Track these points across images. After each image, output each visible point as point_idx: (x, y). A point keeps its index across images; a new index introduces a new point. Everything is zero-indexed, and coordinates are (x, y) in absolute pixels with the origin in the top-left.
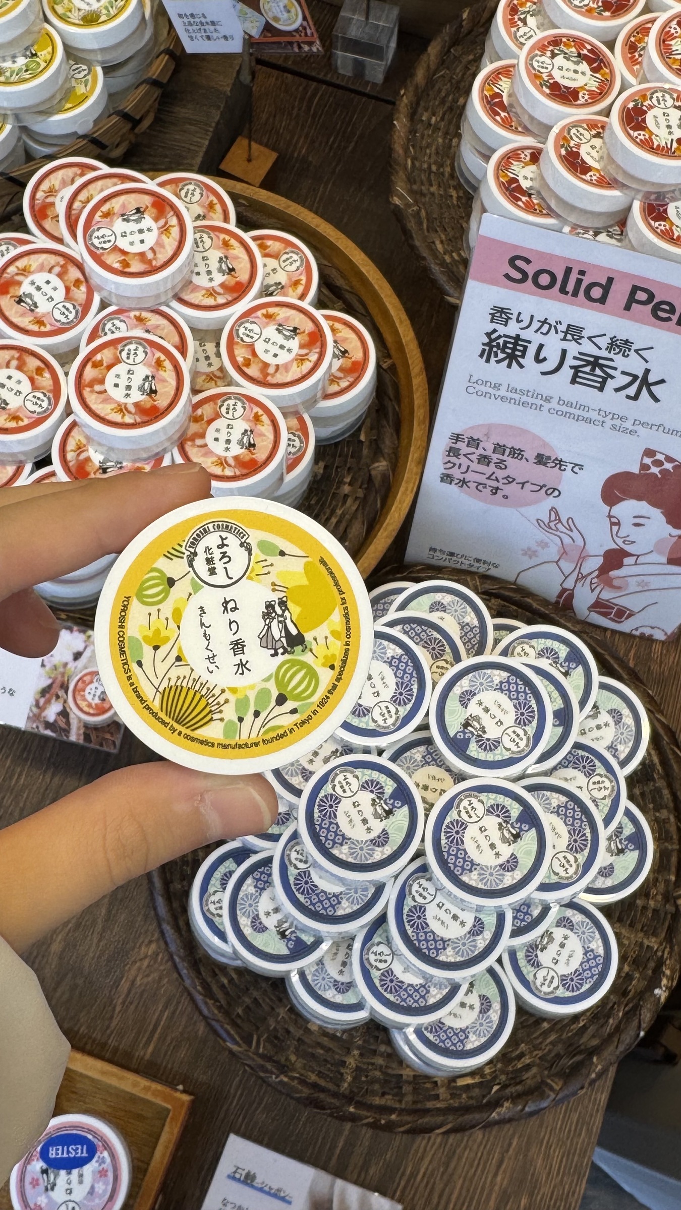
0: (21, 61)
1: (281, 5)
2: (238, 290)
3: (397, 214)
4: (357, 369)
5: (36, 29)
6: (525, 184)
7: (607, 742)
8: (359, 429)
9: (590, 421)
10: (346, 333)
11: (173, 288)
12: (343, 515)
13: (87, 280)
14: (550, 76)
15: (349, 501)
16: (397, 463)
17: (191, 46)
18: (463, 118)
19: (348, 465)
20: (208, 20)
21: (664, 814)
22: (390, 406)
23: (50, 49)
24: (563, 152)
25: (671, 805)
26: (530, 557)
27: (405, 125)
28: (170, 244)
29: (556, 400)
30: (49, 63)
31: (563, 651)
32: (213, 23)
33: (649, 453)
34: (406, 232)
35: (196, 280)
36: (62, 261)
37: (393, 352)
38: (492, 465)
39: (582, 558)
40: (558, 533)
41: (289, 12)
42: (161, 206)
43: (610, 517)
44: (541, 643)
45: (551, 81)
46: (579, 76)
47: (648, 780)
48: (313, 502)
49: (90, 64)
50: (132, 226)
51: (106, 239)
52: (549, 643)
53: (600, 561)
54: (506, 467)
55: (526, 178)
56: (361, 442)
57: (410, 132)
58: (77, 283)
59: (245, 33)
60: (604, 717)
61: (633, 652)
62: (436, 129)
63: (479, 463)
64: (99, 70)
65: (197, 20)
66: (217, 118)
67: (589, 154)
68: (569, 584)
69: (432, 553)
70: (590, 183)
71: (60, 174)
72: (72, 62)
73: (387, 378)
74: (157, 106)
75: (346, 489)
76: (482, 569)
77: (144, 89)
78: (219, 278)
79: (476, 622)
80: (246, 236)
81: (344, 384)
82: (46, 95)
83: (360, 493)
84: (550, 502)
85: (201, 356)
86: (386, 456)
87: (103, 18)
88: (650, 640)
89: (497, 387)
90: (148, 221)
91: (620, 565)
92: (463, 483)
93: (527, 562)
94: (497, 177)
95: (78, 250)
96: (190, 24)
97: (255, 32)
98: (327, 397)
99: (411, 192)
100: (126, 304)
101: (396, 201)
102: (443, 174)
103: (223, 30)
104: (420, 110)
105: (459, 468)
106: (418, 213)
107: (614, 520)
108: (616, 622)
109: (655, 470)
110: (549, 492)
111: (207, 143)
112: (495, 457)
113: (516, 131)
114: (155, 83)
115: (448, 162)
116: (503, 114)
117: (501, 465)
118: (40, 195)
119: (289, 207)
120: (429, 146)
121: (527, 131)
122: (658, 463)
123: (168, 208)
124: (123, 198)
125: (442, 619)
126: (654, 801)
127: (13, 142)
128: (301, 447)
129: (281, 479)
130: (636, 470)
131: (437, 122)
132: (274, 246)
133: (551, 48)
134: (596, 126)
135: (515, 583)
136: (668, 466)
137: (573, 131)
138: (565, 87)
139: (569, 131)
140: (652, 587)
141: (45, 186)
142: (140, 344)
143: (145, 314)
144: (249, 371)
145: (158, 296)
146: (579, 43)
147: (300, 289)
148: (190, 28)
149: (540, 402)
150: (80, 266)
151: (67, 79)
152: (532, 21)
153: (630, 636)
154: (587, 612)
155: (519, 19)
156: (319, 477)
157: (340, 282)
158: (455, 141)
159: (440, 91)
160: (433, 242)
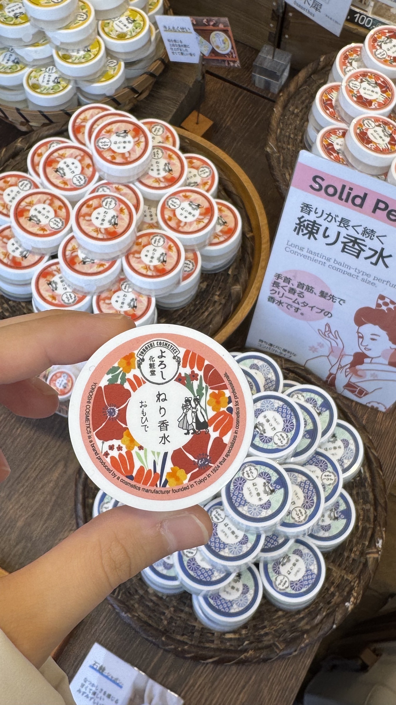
0: (82, 53)
1: (221, 39)
2: (172, 181)
3: (268, 156)
4: (230, 232)
5: (93, 37)
6: (337, 147)
7: (339, 457)
8: (229, 268)
9: (350, 275)
10: (227, 212)
11: (137, 174)
12: (212, 311)
13: (93, 165)
14: (358, 92)
15: (217, 305)
16: (246, 289)
17: (174, 58)
18: (310, 113)
19: (219, 286)
20: (183, 44)
21: (368, 507)
22: (248, 258)
23: (98, 48)
24: (358, 131)
25: (373, 502)
26: (313, 352)
27: (279, 111)
28: (139, 151)
29: (332, 261)
30: (96, 56)
31: (320, 401)
32: (185, 46)
33: (382, 297)
34: (271, 167)
35: (151, 173)
36: (82, 154)
37: (254, 230)
38: (296, 294)
39: (341, 356)
40: (329, 339)
41: (224, 43)
42: (138, 130)
43: (358, 333)
44: (308, 395)
45: (358, 95)
46: (374, 94)
47: (362, 486)
48: (197, 303)
49: (118, 60)
50: (121, 139)
51: (106, 144)
52: (313, 395)
53: (351, 359)
54: (303, 297)
55: (338, 144)
56: (228, 275)
57: (282, 115)
58: (88, 166)
59: (201, 53)
60: (339, 443)
61: (365, 417)
62: (297, 115)
63: (289, 292)
64: (122, 64)
65: (177, 44)
66: (182, 99)
67: (372, 134)
68: (334, 371)
69: (260, 343)
70: (370, 149)
71: (91, 111)
72: (109, 58)
73: (249, 244)
74: (151, 87)
75: (216, 298)
76: (287, 356)
77: (145, 76)
78: (163, 174)
79: (274, 378)
80: (183, 156)
81: (222, 239)
82: (92, 72)
83: (223, 301)
84: (326, 320)
85: (148, 214)
86: (240, 283)
87: (128, 37)
88: (375, 411)
89: (302, 249)
90: (129, 138)
91: (362, 363)
92: (280, 303)
93: (312, 355)
94: (322, 141)
95: (91, 148)
96: (173, 45)
97: (206, 53)
98: (211, 244)
99: (278, 147)
100: (112, 180)
101: (268, 150)
102: (296, 140)
103: (190, 50)
104: (289, 105)
105: (278, 294)
106: (279, 157)
107: (360, 335)
108: (358, 397)
109: (384, 308)
110: (326, 314)
111: (175, 110)
112: (298, 290)
113: (337, 120)
114: (152, 75)
115: (301, 134)
116: (331, 110)
117: (301, 295)
118: (78, 121)
119: (211, 147)
120: (291, 124)
121: (343, 120)
122: (386, 304)
123: (141, 132)
124: (118, 125)
125: (256, 373)
126: (363, 498)
127: (72, 95)
128: (192, 269)
129: (178, 283)
130: (374, 306)
131: (298, 113)
132: (196, 163)
133: (361, 77)
134: (379, 121)
135: (304, 366)
136: (391, 306)
137: (366, 122)
138: (365, 98)
139: (364, 121)
140: (379, 378)
141: (82, 117)
142: (114, 199)
143: (121, 187)
144: (170, 223)
145: (129, 177)
146: (377, 77)
147: (207, 187)
148: (173, 47)
149: (323, 260)
150: (91, 157)
151: (104, 66)
152: (355, 64)
153: (364, 407)
154: (342, 389)
155: (348, 62)
156: (203, 290)
157: (232, 189)
158: (306, 123)
159: (302, 96)
160: (285, 174)
